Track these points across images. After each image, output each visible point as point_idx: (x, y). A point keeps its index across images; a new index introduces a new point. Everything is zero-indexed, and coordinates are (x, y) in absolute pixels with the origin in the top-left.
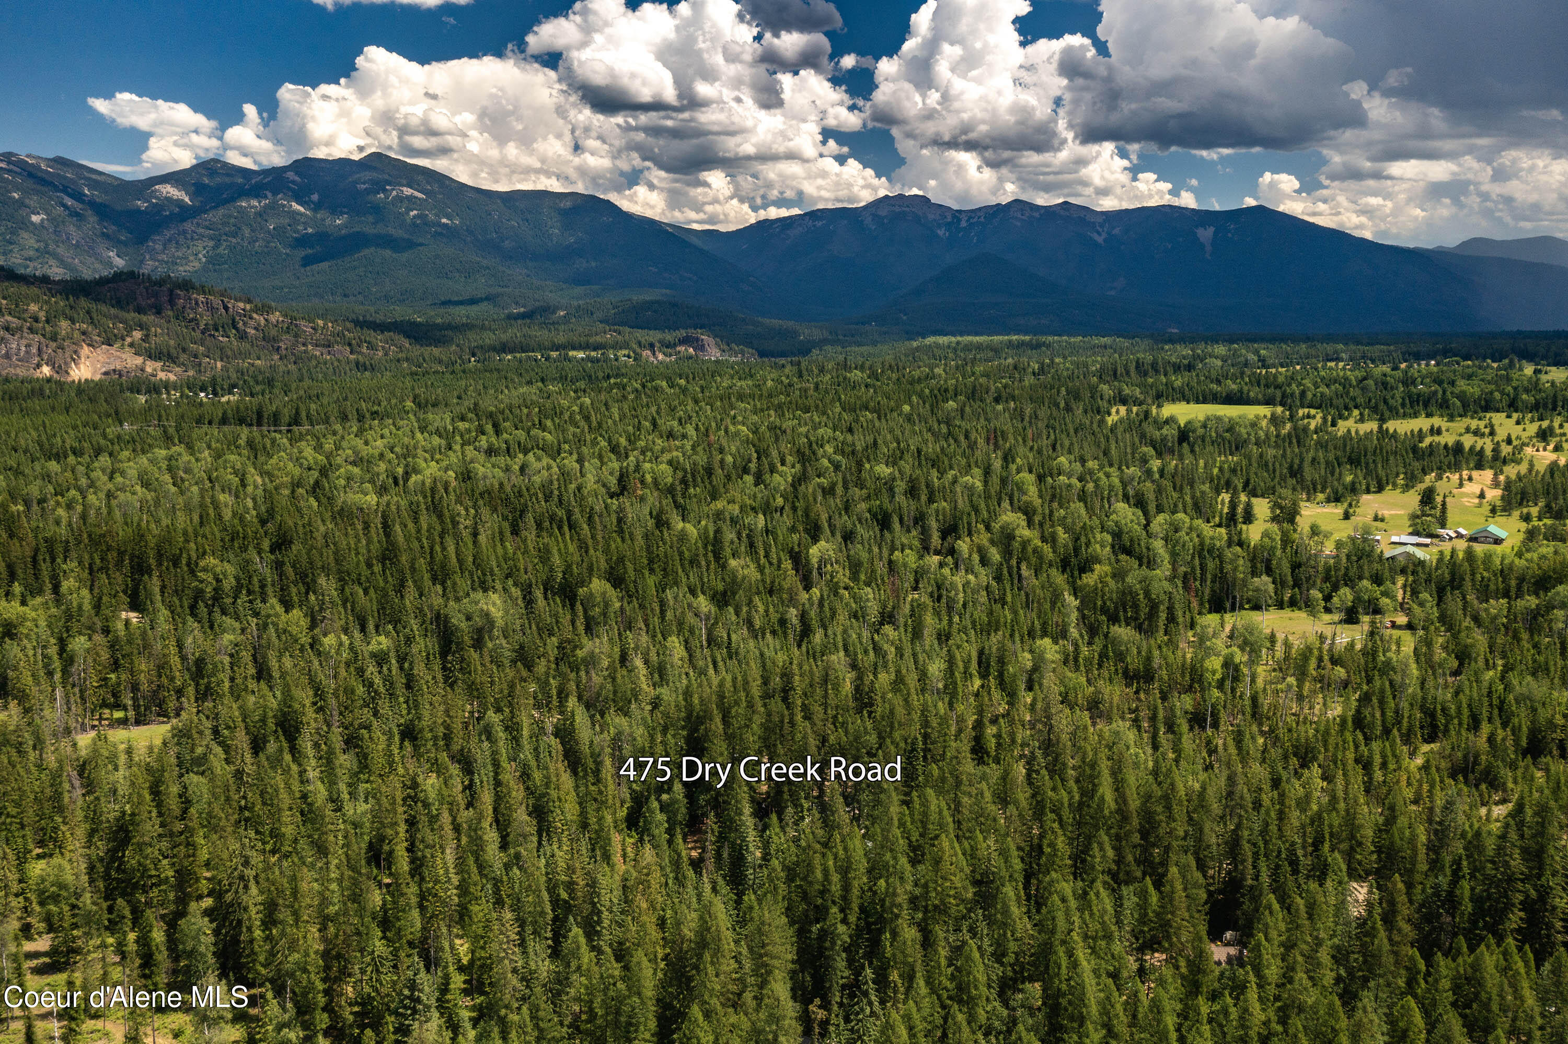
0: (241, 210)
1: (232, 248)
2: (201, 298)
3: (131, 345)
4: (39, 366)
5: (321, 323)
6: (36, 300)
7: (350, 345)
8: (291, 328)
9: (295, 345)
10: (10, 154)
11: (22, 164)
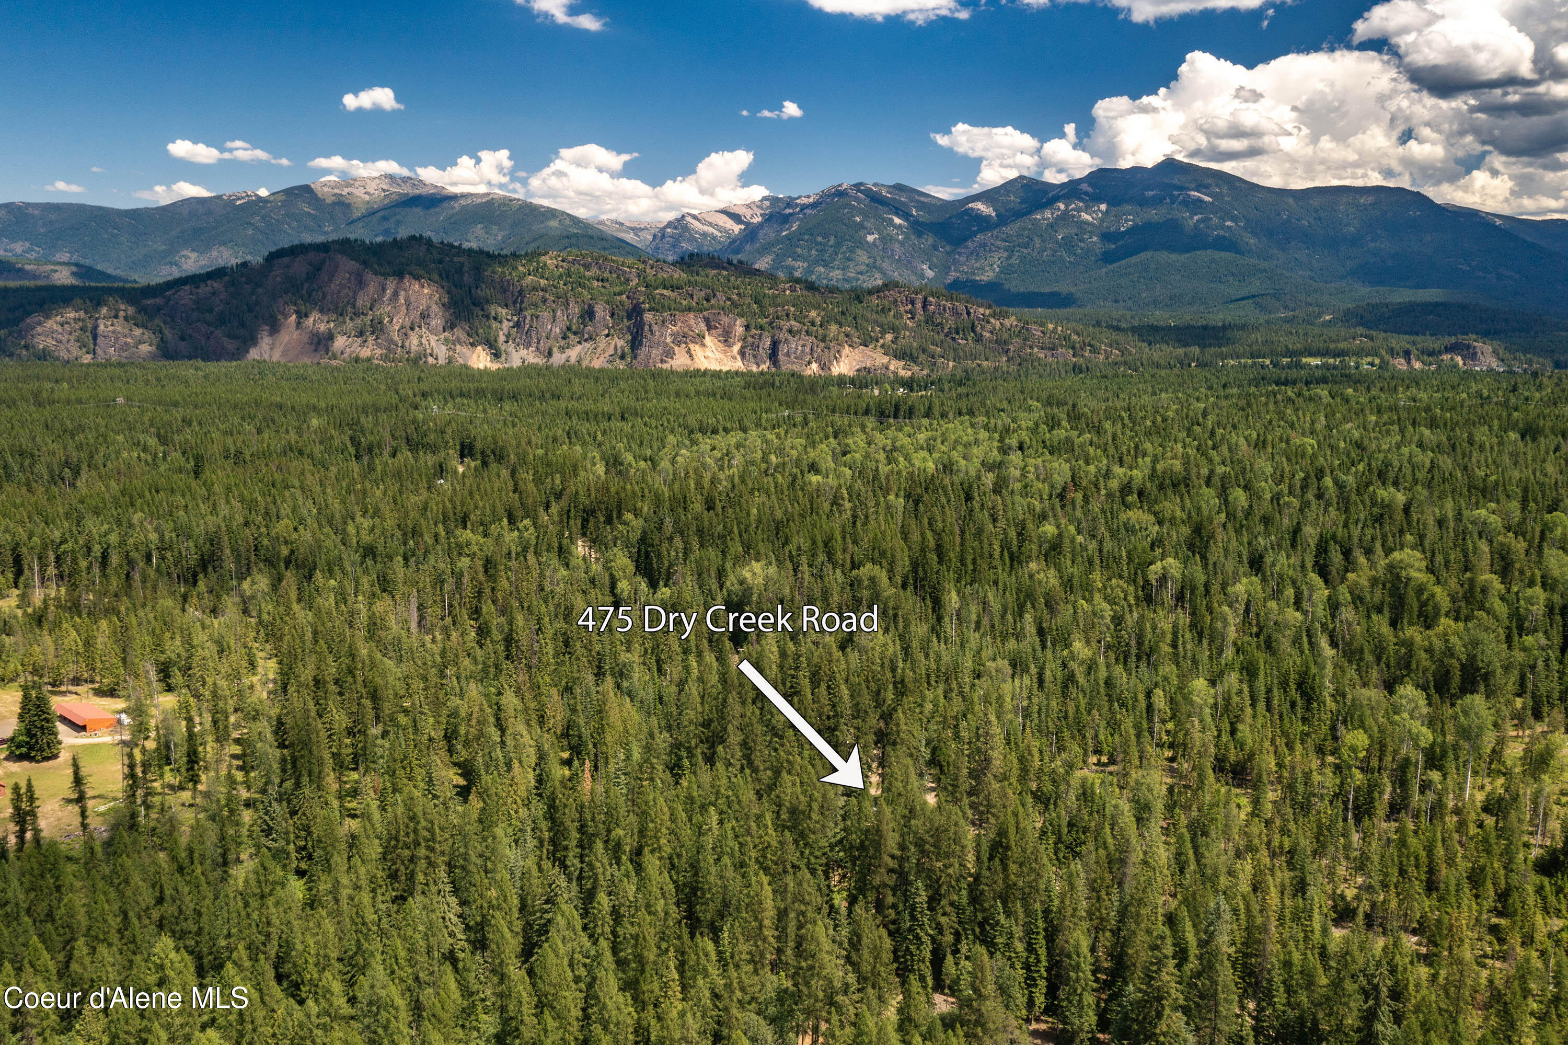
0: (1035, 223)
1: (1023, 258)
2: (948, 304)
3: (882, 346)
4: (809, 363)
5: (1051, 326)
6: (817, 307)
7: (1073, 348)
8: (1023, 333)
9: (1022, 348)
10: (861, 184)
11: (868, 193)
